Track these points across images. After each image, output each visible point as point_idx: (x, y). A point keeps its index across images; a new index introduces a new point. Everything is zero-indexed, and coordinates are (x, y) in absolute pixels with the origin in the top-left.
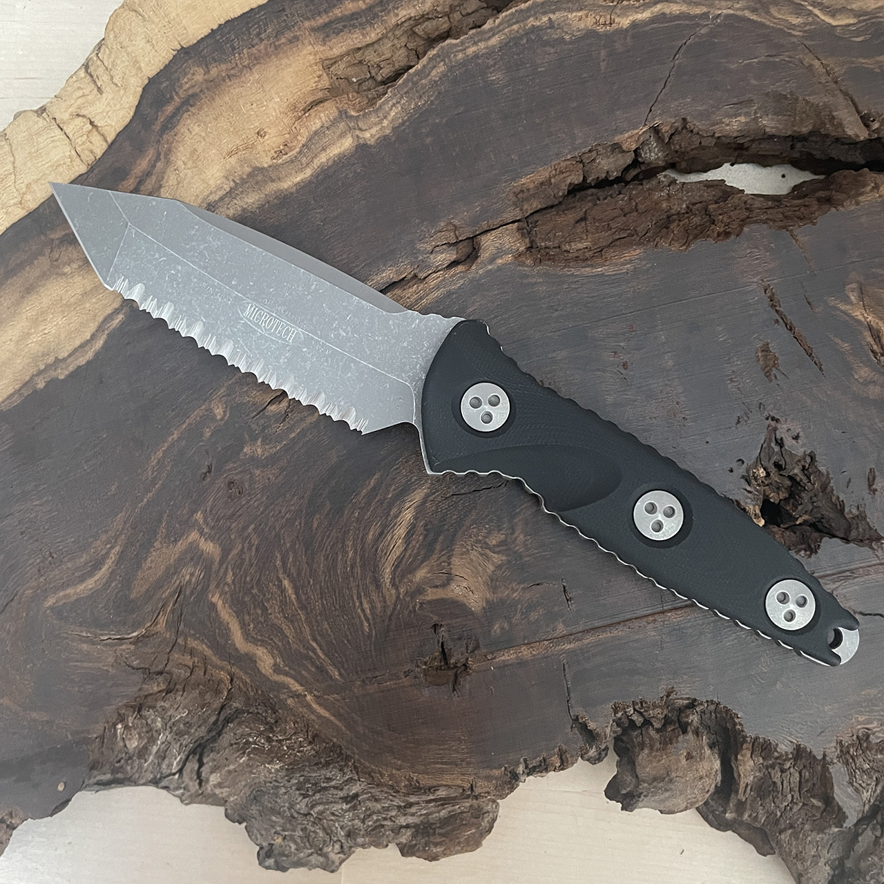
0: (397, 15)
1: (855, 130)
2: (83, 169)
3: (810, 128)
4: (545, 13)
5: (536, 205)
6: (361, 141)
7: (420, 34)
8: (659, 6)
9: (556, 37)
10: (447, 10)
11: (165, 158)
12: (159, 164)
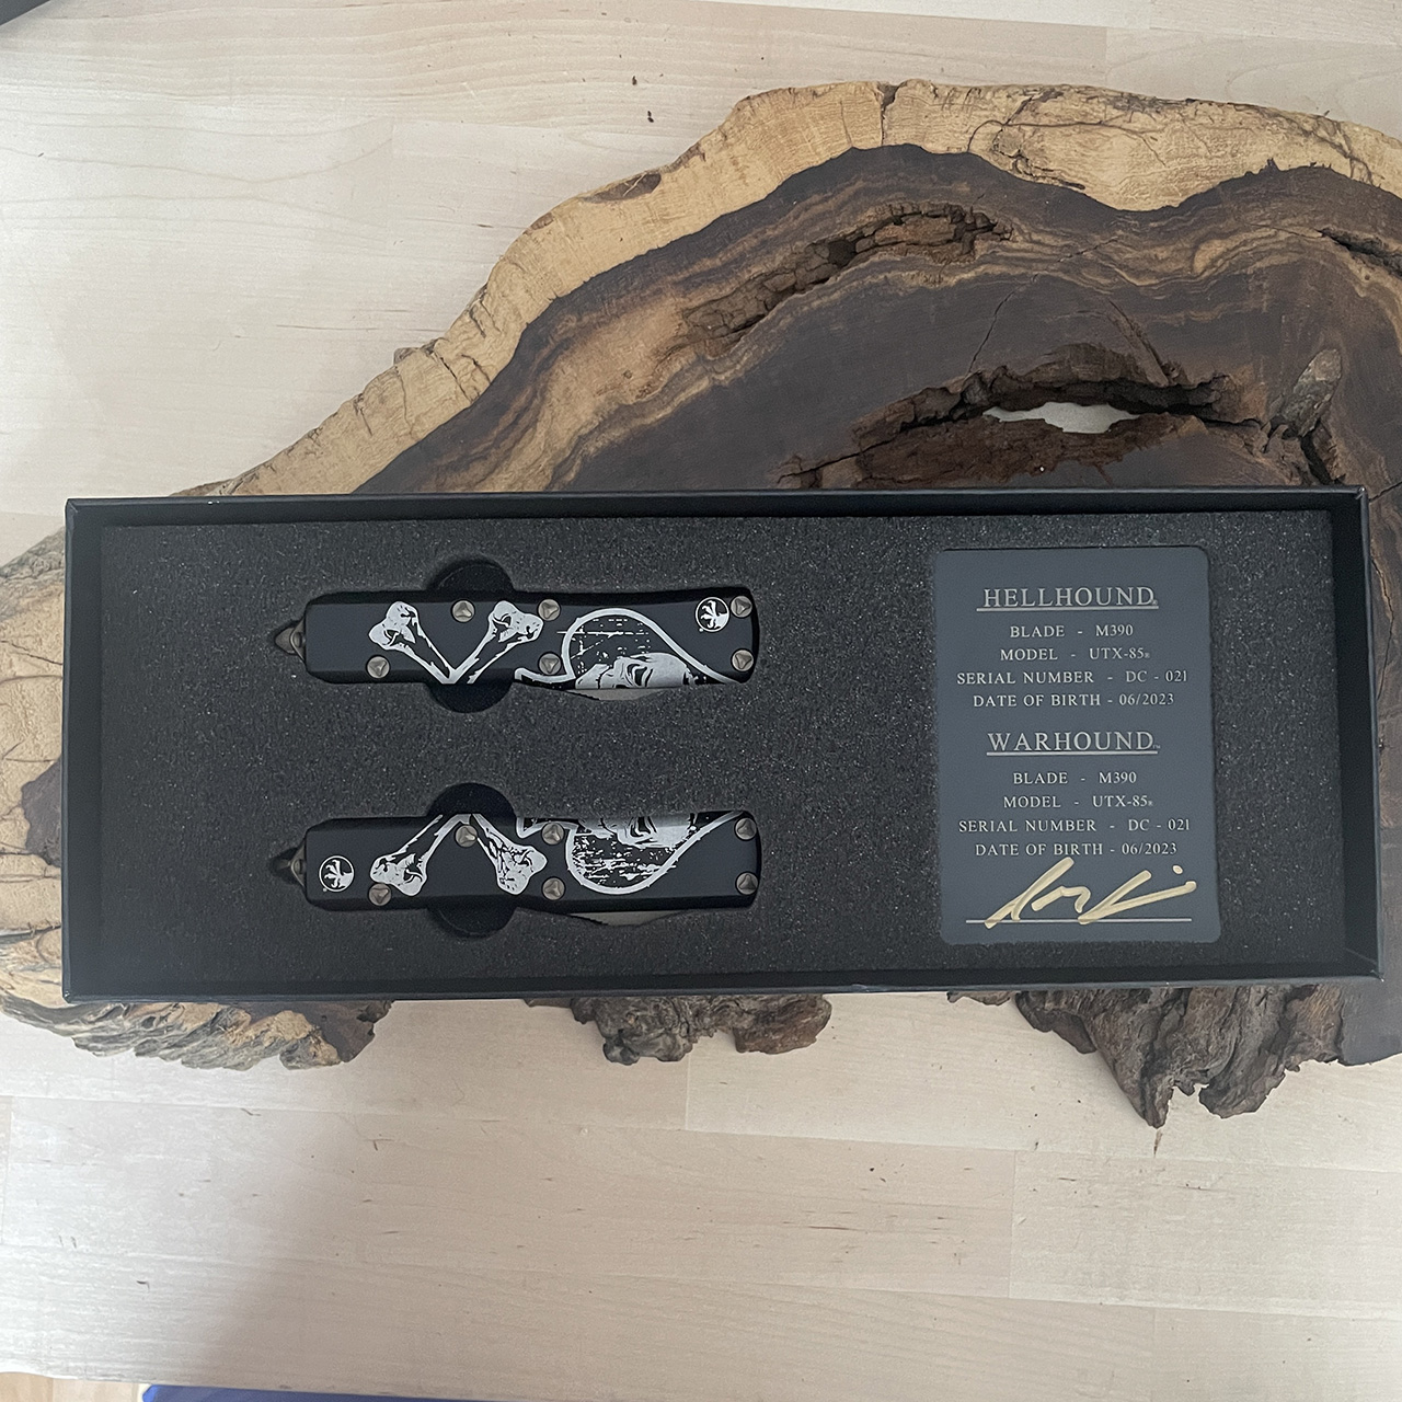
0: (750, 271)
1: (1156, 377)
2: (467, 404)
3: (1118, 375)
4: (881, 272)
5: (873, 441)
6: (717, 383)
7: (769, 287)
8: (982, 267)
9: (891, 293)
10: (794, 266)
11: (541, 395)
12: (536, 402)
